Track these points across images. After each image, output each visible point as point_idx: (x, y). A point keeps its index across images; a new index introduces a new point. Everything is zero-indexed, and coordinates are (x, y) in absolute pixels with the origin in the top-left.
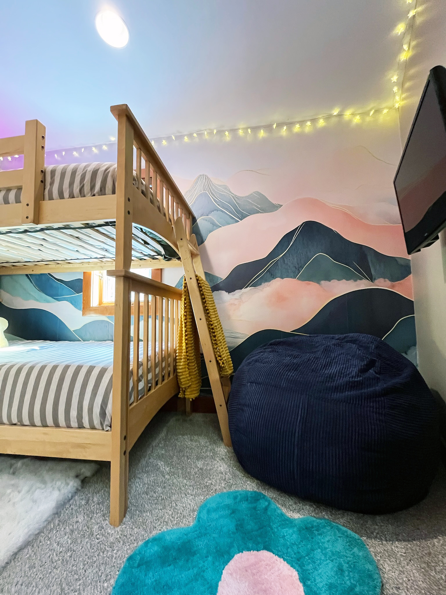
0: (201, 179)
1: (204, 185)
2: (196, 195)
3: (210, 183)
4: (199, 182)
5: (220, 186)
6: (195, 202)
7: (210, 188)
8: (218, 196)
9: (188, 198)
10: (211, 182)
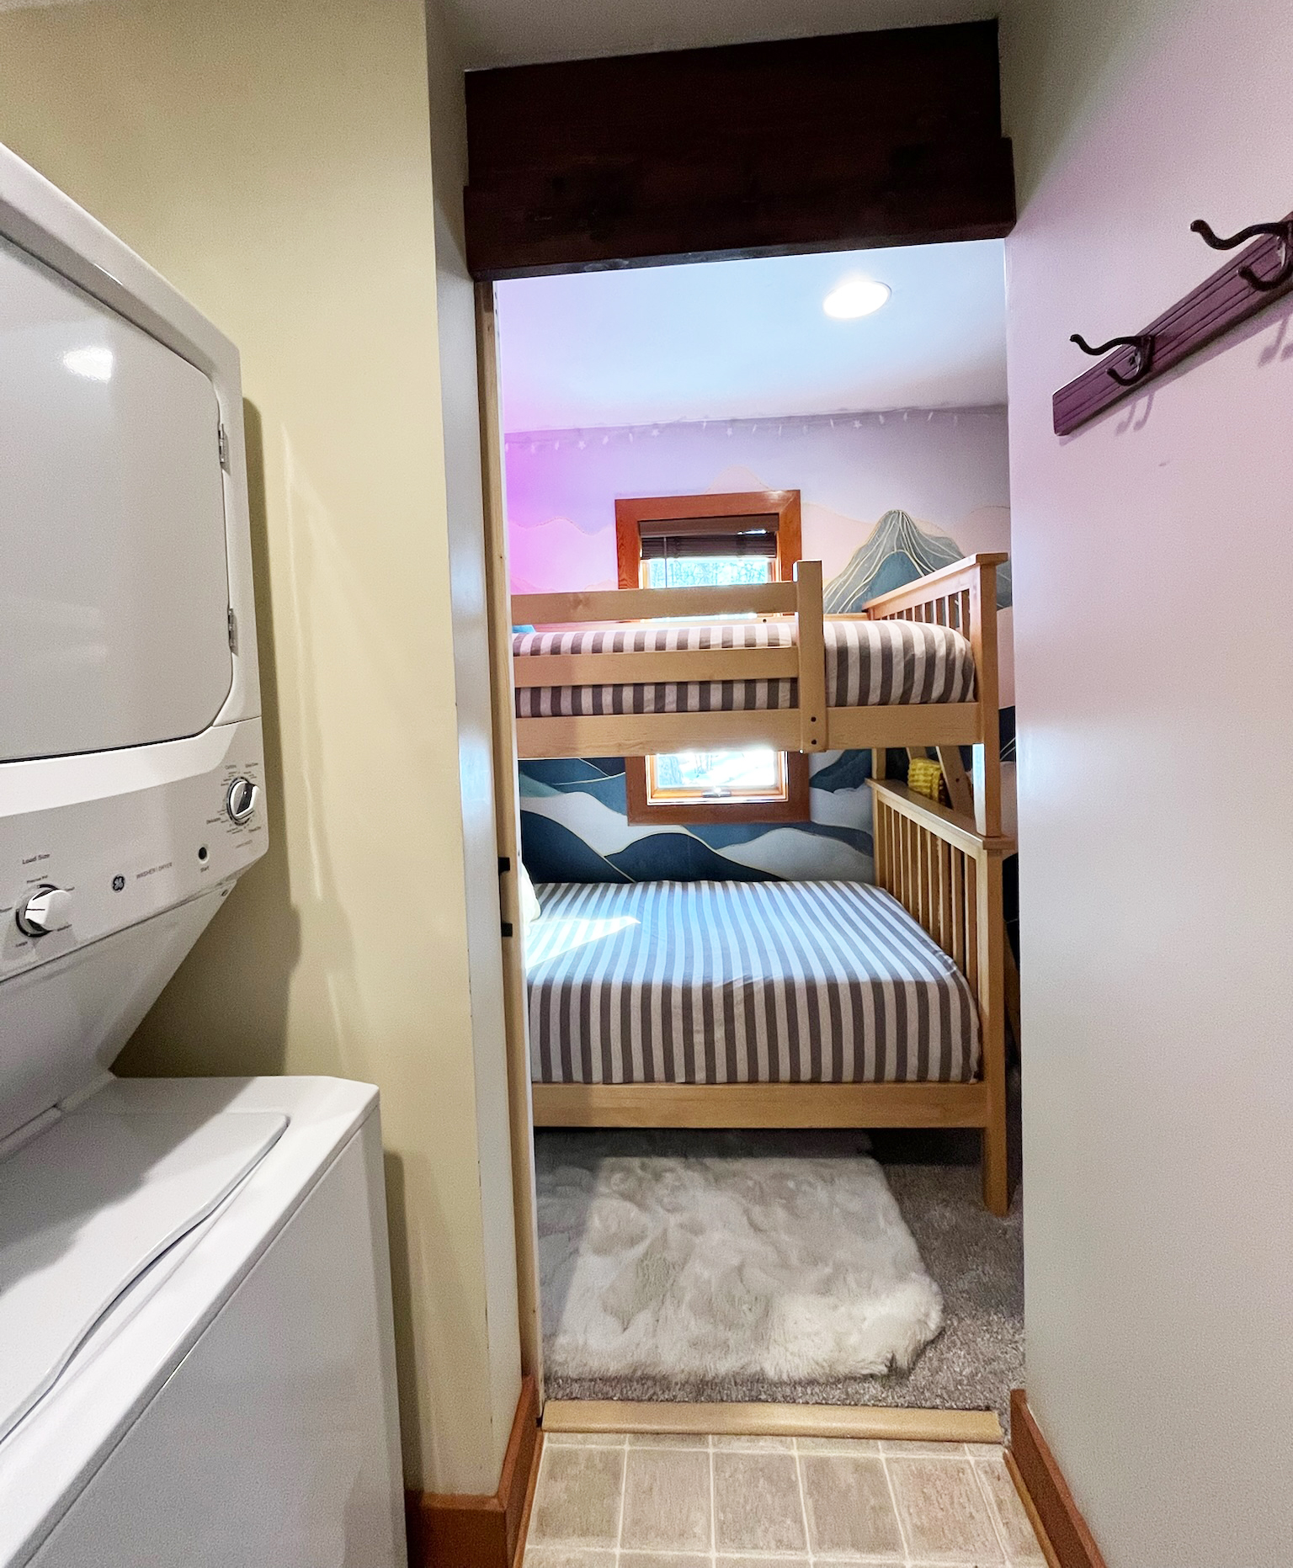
0: (891, 522)
1: (899, 535)
2: (880, 557)
3: (913, 532)
4: (887, 528)
5: (937, 539)
6: (878, 575)
7: (912, 544)
8: (932, 562)
9: (863, 564)
10: (915, 528)
